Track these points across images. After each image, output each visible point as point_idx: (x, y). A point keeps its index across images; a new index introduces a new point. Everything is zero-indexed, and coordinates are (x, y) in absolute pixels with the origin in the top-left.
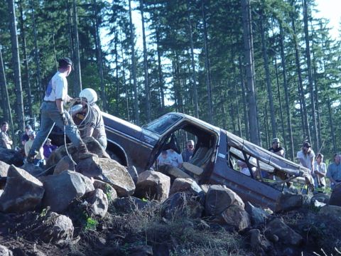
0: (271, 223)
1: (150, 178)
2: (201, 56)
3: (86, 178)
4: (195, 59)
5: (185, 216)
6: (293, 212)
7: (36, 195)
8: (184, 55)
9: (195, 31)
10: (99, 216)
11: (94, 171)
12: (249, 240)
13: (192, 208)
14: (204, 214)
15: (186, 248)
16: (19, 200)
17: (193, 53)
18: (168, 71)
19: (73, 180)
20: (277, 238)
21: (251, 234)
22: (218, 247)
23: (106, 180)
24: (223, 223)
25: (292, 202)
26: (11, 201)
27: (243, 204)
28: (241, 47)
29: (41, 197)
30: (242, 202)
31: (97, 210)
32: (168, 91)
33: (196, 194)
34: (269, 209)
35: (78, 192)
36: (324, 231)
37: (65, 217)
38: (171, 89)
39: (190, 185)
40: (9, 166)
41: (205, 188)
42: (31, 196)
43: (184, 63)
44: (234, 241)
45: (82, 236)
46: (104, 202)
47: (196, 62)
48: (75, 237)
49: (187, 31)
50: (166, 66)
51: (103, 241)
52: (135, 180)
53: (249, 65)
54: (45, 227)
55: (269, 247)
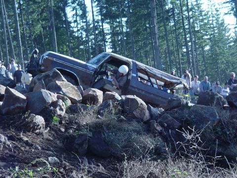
0: (162, 116)
1: (91, 93)
2: (127, 22)
3: (52, 94)
4: (123, 24)
5: (112, 113)
6: (176, 109)
7: (22, 104)
8: (116, 22)
9: (123, 7)
10: (60, 115)
11: (57, 89)
12: (149, 126)
13: (115, 109)
14: (123, 112)
15: (112, 133)
16: (12, 107)
17: (122, 21)
18: (108, 32)
19: (44, 95)
20: (166, 125)
21: (150, 123)
22: (131, 131)
23: (64, 94)
24: (134, 117)
25: (175, 104)
26: (7, 108)
27: (146, 106)
28: (149, 16)
29: (25, 105)
30: (145, 104)
31: (59, 112)
32: (108, 43)
33: (118, 101)
34: (162, 109)
35: (47, 101)
36: (194, 120)
37: (39, 116)
38: (110, 42)
39: (114, 96)
40: (5, 88)
41: (124, 97)
42: (19, 105)
43: (117, 27)
44: (141, 128)
45: (50, 127)
46: (63, 107)
47: (124, 26)
48: (46, 128)
49: (118, 8)
50: (107, 29)
51: (63, 130)
52: (82, 94)
53: (154, 27)
54: (28, 122)
55: (161, 130)
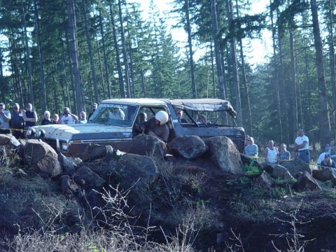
0: (79, 170)
2: (33, 33)
4: (28, 36)
5: (5, 165)
6: (99, 160)
8: (18, 33)
9: (27, 12)
12: (60, 184)
13: (11, 159)
14: (22, 163)
15: (5, 193)
17: (26, 31)
18: (5, 47)
20: (84, 182)
21: (62, 179)
22: (33, 191)
24: (38, 171)
25: (98, 152)
27: (57, 155)
28: (66, 26)
30: (55, 152)
32: (6, 63)
33: (15, 147)
34: (79, 159)
36: (123, 174)
38: (8, 62)
39: (9, 140)
41: (24, 142)
43: (19, 39)
44: (47, 186)
47: (29, 38)
49: (21, 11)
50: (4, 42)
53: (73, 41)
55: (77, 190)
